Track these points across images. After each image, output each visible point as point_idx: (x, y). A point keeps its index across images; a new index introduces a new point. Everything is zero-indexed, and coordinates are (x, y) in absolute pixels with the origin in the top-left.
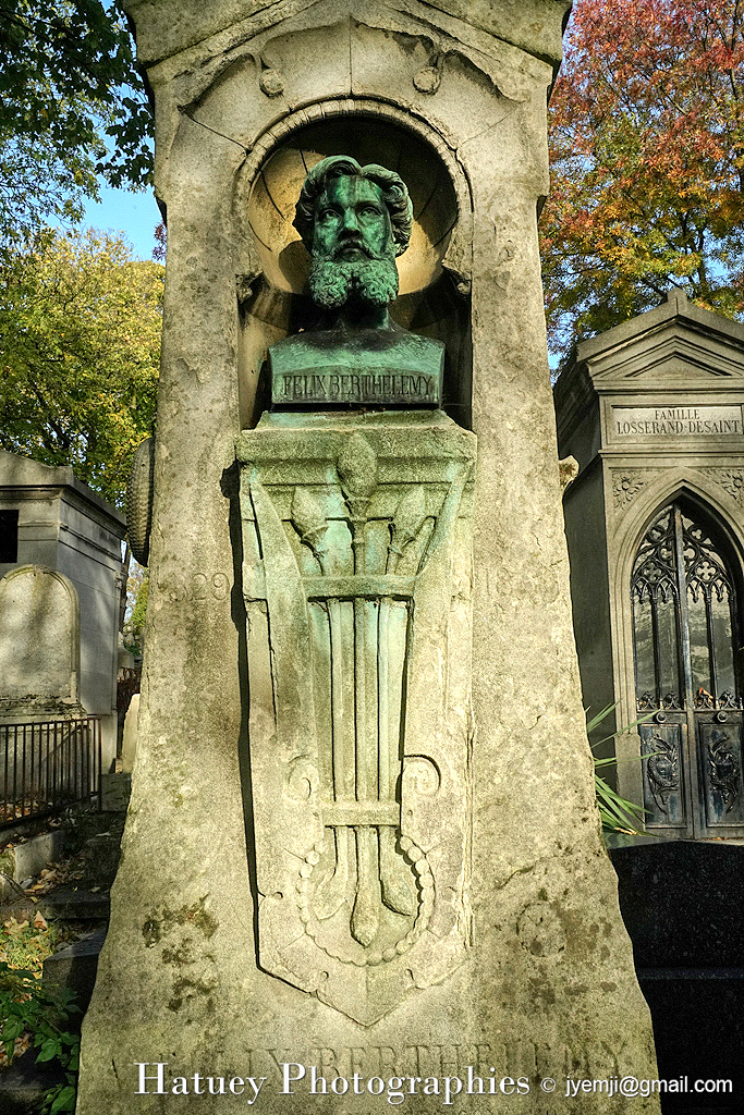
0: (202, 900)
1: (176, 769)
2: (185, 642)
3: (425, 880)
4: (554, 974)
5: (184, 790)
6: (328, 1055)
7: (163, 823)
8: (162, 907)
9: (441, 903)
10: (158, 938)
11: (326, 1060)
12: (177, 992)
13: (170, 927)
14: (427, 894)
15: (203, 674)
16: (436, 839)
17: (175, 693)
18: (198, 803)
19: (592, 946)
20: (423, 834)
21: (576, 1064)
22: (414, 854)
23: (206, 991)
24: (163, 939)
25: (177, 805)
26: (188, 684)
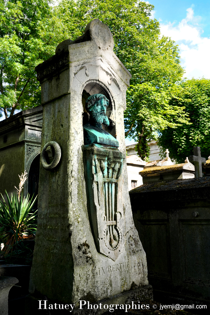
0: (86, 241)
1: (78, 215)
2: (77, 189)
3: (120, 234)
4: (134, 249)
5: (79, 220)
6: (110, 267)
7: (76, 227)
8: (80, 243)
9: (123, 238)
10: (81, 249)
11: (110, 268)
12: (87, 259)
13: (82, 247)
14: (120, 237)
15: (80, 196)
16: (122, 227)
17: (76, 200)
18: (82, 222)
19: (137, 244)
20: (120, 226)
21: (139, 263)
22: (119, 230)
23: (91, 258)
24: (82, 249)
25: (78, 223)
26: (78, 198)
